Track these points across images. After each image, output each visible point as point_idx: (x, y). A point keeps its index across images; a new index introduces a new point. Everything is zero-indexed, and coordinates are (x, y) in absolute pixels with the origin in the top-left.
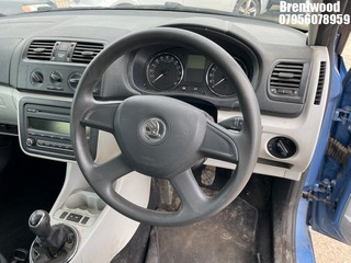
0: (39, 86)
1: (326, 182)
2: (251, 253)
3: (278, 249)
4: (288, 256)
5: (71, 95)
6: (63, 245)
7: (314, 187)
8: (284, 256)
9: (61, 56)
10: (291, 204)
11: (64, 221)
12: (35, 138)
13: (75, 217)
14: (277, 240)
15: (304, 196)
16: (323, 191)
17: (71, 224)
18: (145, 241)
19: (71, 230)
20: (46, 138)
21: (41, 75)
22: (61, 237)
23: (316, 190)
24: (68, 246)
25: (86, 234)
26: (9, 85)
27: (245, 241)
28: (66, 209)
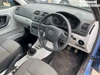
0: (35, 20)
1: (99, 56)
2: (75, 69)
3: (81, 69)
4: (82, 71)
5: (39, 23)
6: (33, 52)
7: (95, 57)
8: (81, 71)
9: (41, 15)
10: (87, 59)
11: (35, 48)
12: (33, 30)
13: (37, 48)
14: (81, 67)
15: (91, 59)
16: (97, 59)
17: (36, 49)
18: (51, 58)
19: (36, 50)
20: (35, 30)
21: (36, 18)
22: (33, 50)
23: (95, 58)
24: (34, 52)
25: (38, 51)
26: (30, 19)
27: (74, 66)
28: (36, 46)
